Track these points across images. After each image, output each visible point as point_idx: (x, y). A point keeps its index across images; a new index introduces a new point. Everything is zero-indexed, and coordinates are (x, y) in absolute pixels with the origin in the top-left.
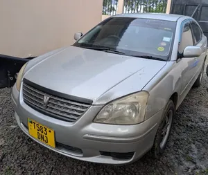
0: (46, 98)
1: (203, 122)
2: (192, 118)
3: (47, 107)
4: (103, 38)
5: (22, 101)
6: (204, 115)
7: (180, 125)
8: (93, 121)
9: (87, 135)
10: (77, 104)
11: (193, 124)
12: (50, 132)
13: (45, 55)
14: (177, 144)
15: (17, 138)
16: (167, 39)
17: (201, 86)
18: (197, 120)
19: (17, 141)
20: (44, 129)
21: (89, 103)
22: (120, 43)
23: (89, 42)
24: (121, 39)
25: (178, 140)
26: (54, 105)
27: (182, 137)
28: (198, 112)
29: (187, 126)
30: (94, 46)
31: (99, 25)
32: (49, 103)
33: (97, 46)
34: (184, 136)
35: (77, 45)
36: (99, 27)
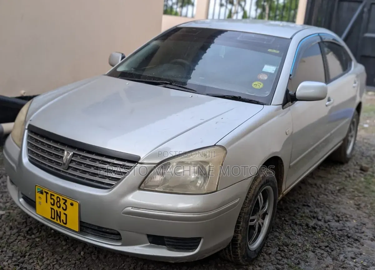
0: (67, 154)
1: (338, 221)
2: (321, 213)
3: (69, 167)
4: (161, 62)
5: (25, 160)
6: (343, 211)
7: (296, 224)
8: (139, 188)
9: (130, 209)
10: (116, 162)
11: (320, 223)
12: (72, 204)
13: (61, 90)
14: (283, 251)
15: (7, 229)
16: (270, 69)
17: (351, 163)
18: (328, 218)
19: (8, 233)
20: (62, 202)
21: (135, 160)
22: (194, 74)
23: (136, 69)
24: (197, 67)
25: (287, 246)
26: (80, 164)
27: (295, 242)
28: (334, 206)
29: (307, 225)
30: (145, 77)
31: (156, 39)
32: (71, 161)
33: (150, 78)
34: (298, 240)
35: (114, 74)
36: (155, 43)
